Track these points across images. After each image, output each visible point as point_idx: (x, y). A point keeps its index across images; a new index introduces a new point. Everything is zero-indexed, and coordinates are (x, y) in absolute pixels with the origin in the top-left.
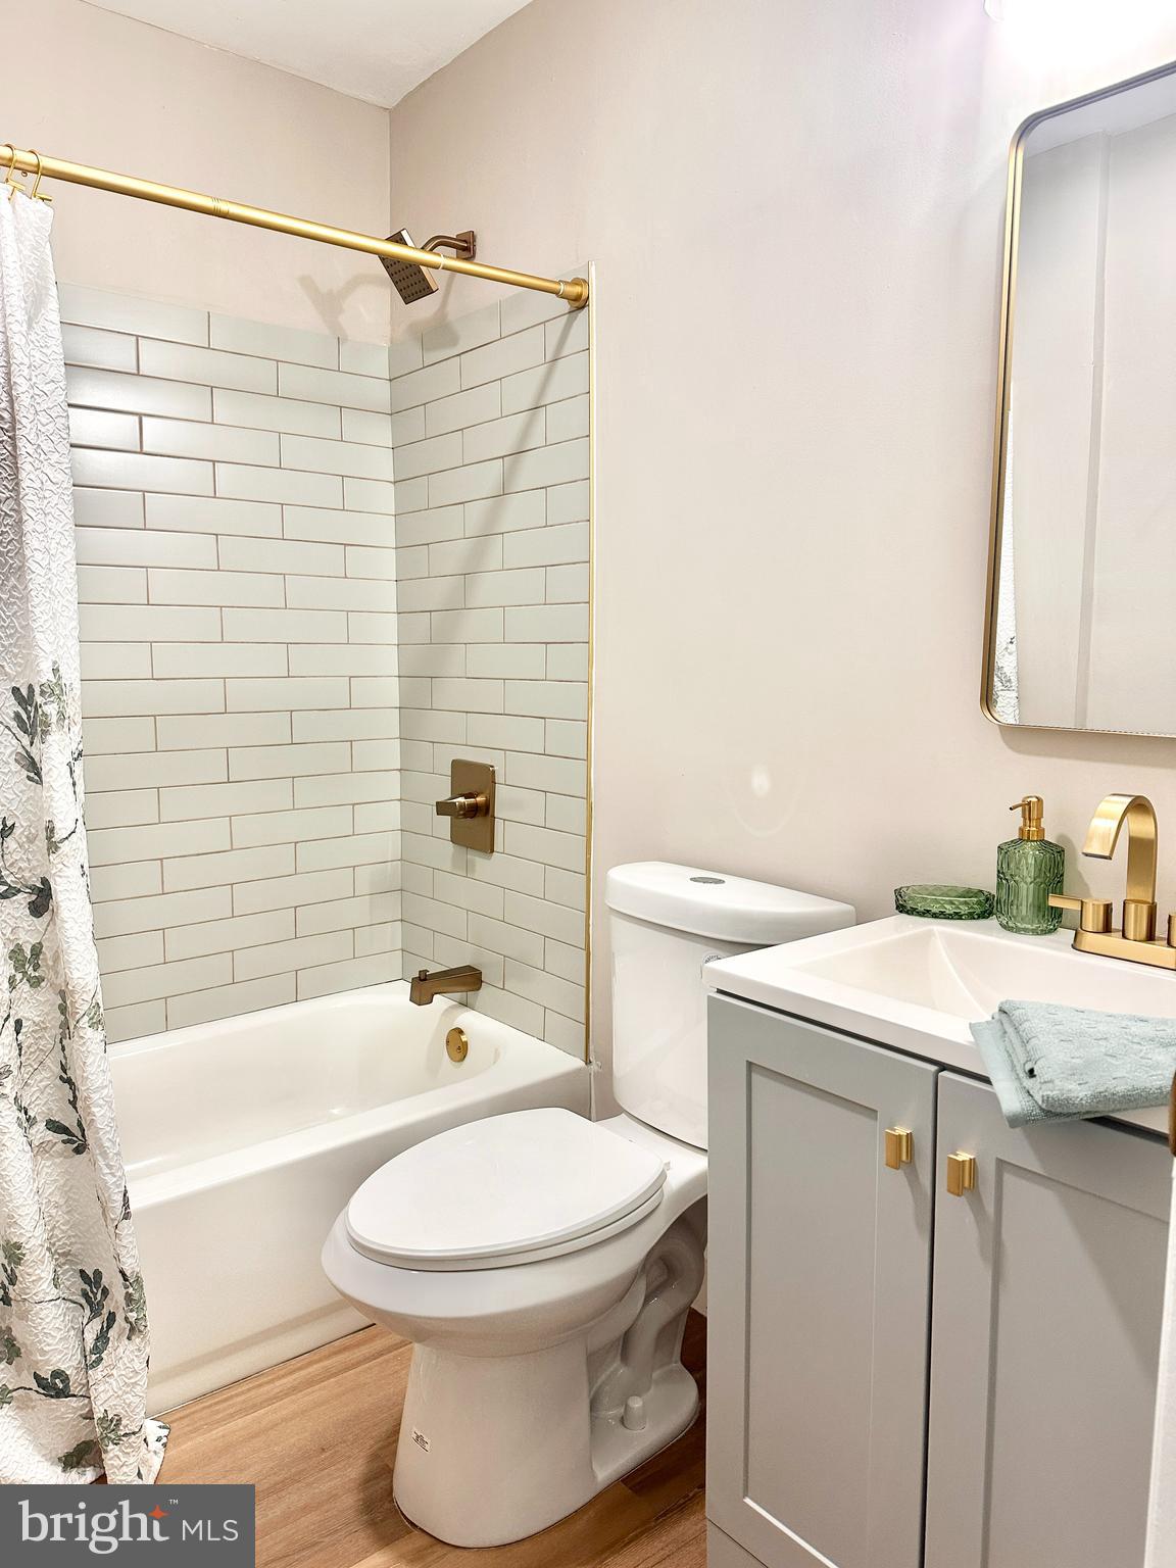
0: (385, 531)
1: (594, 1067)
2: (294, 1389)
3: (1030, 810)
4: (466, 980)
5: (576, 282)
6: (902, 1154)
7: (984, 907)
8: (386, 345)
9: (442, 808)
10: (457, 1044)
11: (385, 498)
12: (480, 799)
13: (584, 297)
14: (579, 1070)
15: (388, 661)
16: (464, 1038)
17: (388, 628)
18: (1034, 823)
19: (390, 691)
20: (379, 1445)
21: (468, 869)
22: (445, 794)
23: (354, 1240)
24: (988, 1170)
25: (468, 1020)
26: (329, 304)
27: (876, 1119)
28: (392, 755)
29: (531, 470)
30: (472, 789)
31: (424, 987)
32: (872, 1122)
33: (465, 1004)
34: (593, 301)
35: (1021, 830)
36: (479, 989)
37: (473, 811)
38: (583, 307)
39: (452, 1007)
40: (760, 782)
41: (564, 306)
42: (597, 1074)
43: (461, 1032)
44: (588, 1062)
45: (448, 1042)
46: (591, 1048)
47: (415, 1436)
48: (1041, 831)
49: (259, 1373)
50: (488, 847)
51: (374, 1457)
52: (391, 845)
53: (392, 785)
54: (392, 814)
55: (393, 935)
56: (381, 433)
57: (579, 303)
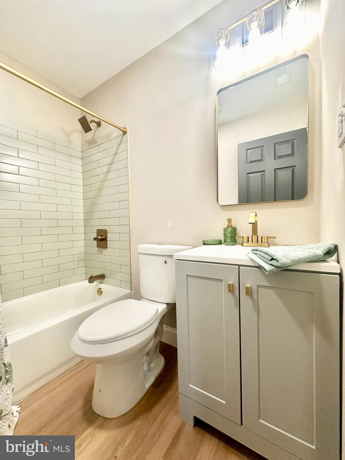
0: (81, 183)
1: (133, 292)
2: (61, 384)
3: (229, 221)
4: (102, 277)
5: (124, 128)
6: (231, 288)
7: (220, 243)
8: (80, 145)
9: (95, 239)
10: (100, 292)
11: (81, 176)
12: (103, 237)
13: (126, 131)
14: (130, 293)
15: (81, 210)
16: (101, 290)
17: (81, 203)
18: (230, 223)
19: (82, 216)
20: (87, 394)
21: (101, 252)
22: (96, 236)
23: (81, 339)
24: (255, 288)
25: (102, 286)
26: (67, 134)
27: (223, 282)
28: (82, 230)
29: (115, 167)
30: (102, 235)
31: (91, 279)
32: (221, 283)
33: (101, 283)
34: (128, 132)
35: (228, 225)
36: (104, 279)
37: (102, 240)
38: (126, 133)
39: (98, 284)
40: (169, 224)
41: (122, 133)
42: (133, 293)
43: (101, 289)
44: (131, 291)
45: (97, 291)
46: (132, 287)
47: (99, 390)
48: (232, 225)
49: (51, 382)
50: (106, 247)
51: (86, 398)
52: (82, 250)
53: (82, 237)
54: (82, 243)
55: (83, 270)
56: (80, 162)
57: (125, 133)
